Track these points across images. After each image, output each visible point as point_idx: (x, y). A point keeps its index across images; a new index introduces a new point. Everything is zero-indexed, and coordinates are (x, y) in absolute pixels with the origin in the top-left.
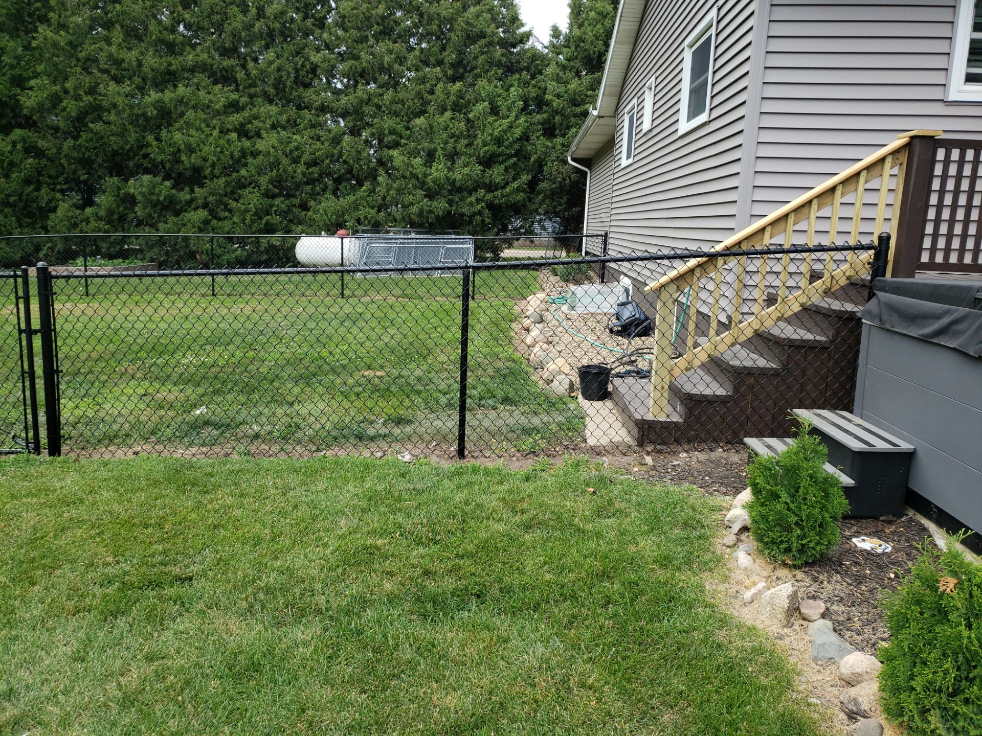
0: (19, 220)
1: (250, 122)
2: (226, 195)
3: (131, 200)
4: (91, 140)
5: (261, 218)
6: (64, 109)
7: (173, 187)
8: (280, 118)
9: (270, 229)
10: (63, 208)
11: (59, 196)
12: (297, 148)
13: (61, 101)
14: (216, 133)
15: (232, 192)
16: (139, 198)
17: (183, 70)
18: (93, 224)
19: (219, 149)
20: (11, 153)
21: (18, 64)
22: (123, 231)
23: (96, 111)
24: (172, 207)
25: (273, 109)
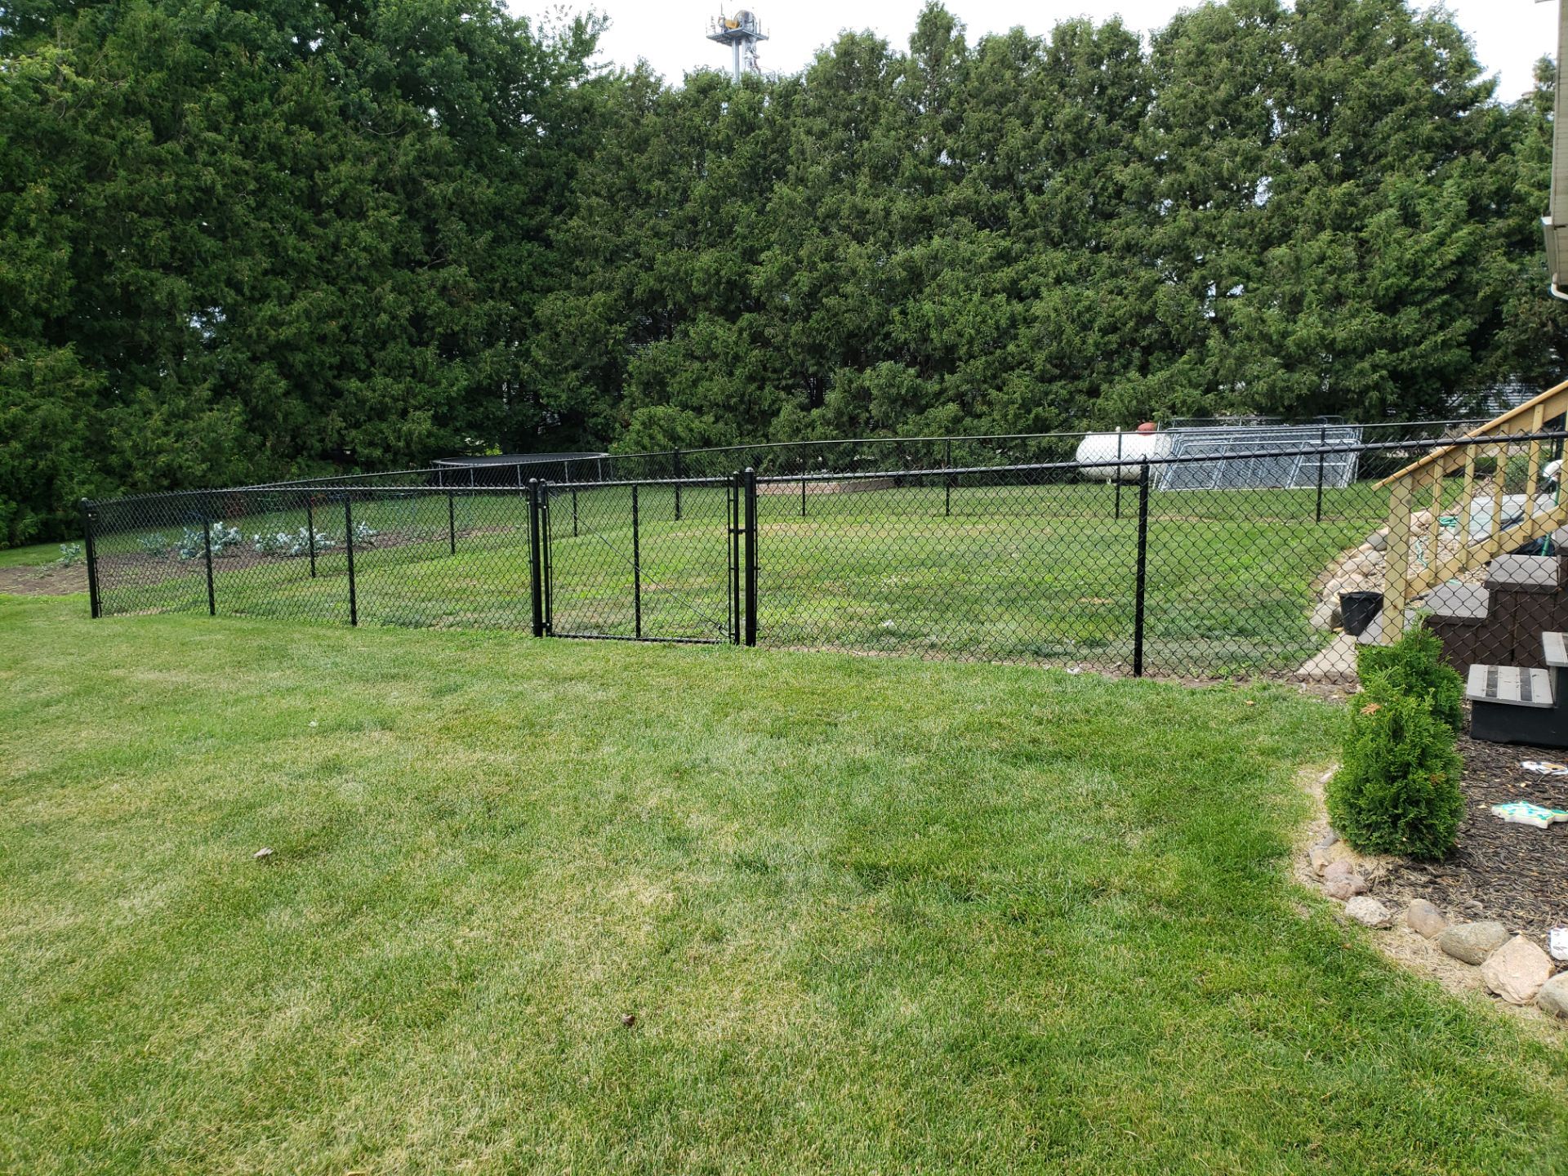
0: (739, 426)
1: (1026, 277)
2: (985, 382)
3: (864, 395)
4: (823, 319)
5: (1029, 412)
6: (796, 283)
7: (918, 376)
8: (1067, 268)
9: (1042, 426)
10: (788, 411)
11: (783, 395)
12: (1089, 309)
13: (793, 274)
14: (976, 297)
15: (994, 377)
16: (875, 392)
17: (941, 213)
18: (820, 430)
19: (979, 319)
20: (736, 343)
21: (751, 232)
22: (855, 436)
23: (831, 282)
24: (915, 402)
25: (1058, 256)
